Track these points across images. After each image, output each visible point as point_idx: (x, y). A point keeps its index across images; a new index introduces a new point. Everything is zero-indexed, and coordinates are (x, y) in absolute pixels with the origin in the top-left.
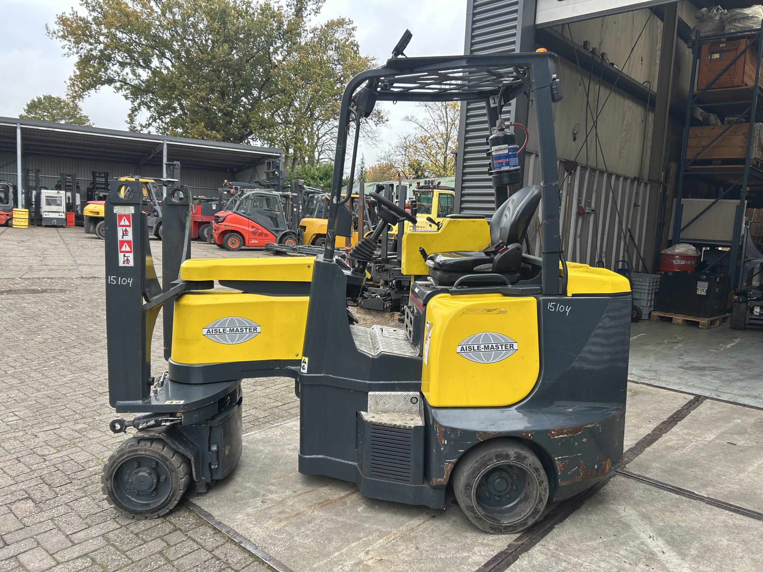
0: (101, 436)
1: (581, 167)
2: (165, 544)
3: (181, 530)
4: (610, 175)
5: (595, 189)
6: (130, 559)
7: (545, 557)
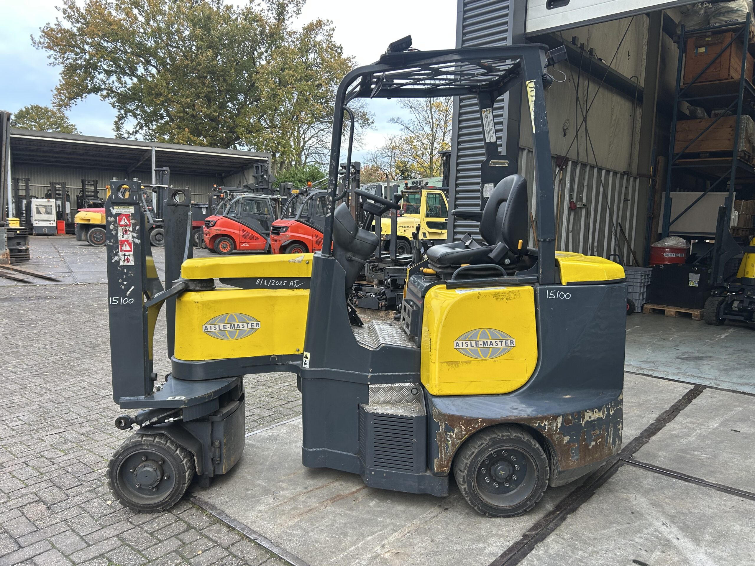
0: (108, 439)
1: (573, 162)
2: (180, 543)
3: (195, 528)
4: (600, 170)
5: (586, 184)
6: (147, 558)
7: (560, 546)
